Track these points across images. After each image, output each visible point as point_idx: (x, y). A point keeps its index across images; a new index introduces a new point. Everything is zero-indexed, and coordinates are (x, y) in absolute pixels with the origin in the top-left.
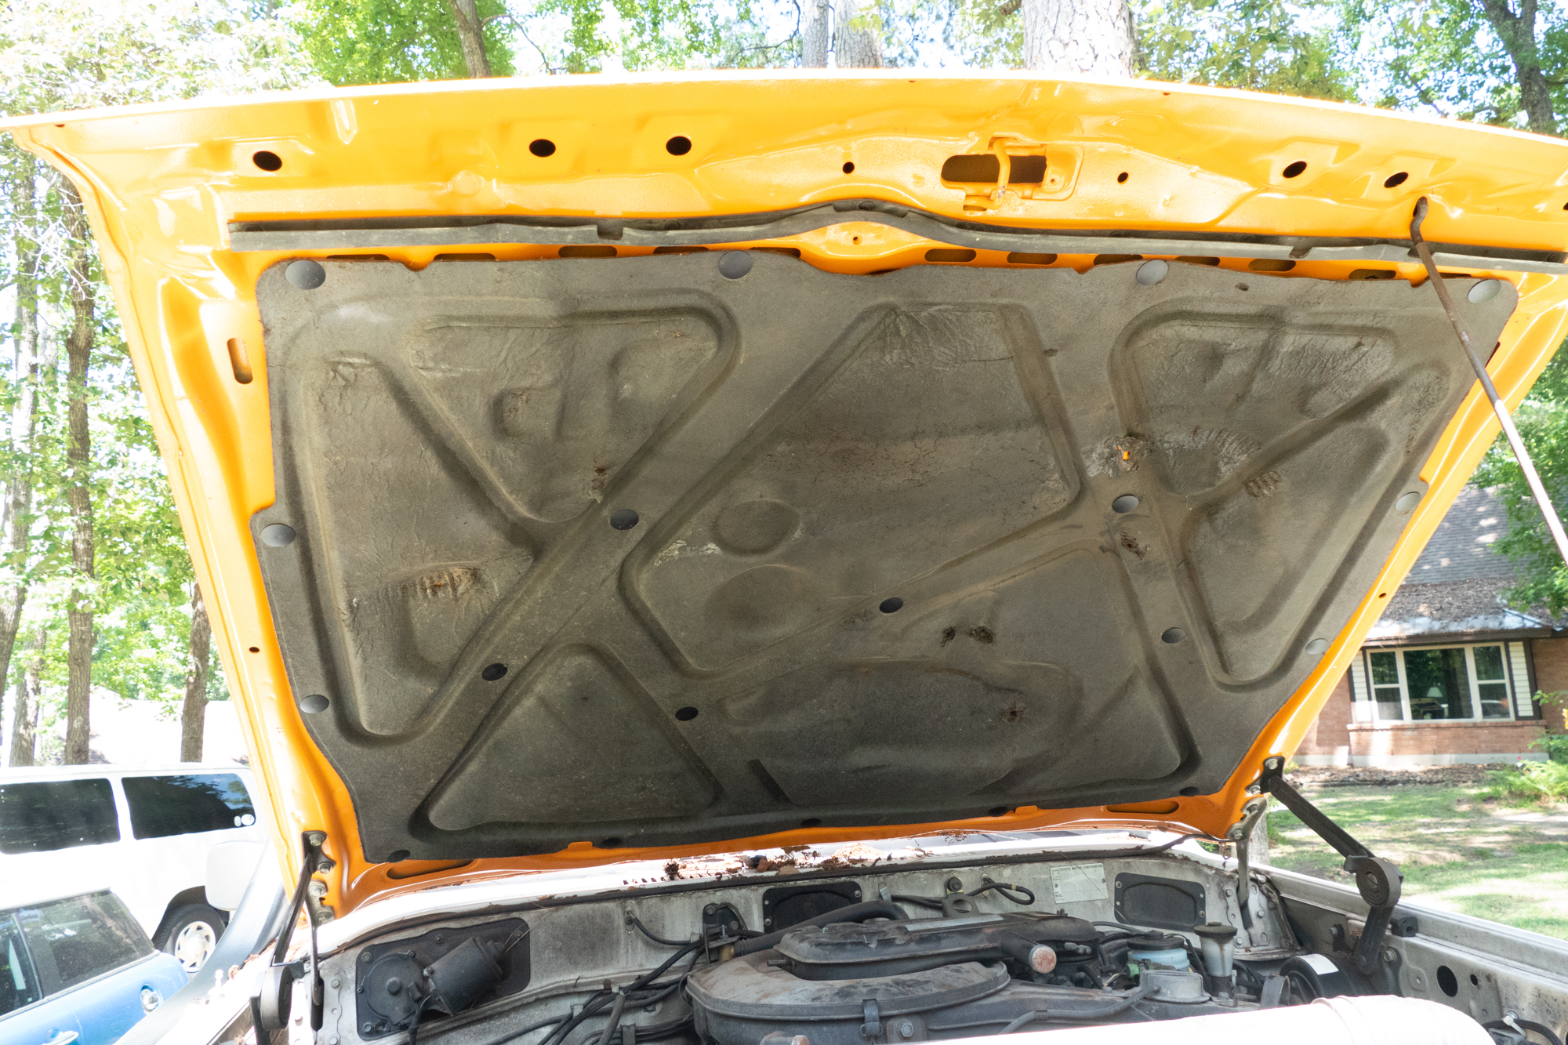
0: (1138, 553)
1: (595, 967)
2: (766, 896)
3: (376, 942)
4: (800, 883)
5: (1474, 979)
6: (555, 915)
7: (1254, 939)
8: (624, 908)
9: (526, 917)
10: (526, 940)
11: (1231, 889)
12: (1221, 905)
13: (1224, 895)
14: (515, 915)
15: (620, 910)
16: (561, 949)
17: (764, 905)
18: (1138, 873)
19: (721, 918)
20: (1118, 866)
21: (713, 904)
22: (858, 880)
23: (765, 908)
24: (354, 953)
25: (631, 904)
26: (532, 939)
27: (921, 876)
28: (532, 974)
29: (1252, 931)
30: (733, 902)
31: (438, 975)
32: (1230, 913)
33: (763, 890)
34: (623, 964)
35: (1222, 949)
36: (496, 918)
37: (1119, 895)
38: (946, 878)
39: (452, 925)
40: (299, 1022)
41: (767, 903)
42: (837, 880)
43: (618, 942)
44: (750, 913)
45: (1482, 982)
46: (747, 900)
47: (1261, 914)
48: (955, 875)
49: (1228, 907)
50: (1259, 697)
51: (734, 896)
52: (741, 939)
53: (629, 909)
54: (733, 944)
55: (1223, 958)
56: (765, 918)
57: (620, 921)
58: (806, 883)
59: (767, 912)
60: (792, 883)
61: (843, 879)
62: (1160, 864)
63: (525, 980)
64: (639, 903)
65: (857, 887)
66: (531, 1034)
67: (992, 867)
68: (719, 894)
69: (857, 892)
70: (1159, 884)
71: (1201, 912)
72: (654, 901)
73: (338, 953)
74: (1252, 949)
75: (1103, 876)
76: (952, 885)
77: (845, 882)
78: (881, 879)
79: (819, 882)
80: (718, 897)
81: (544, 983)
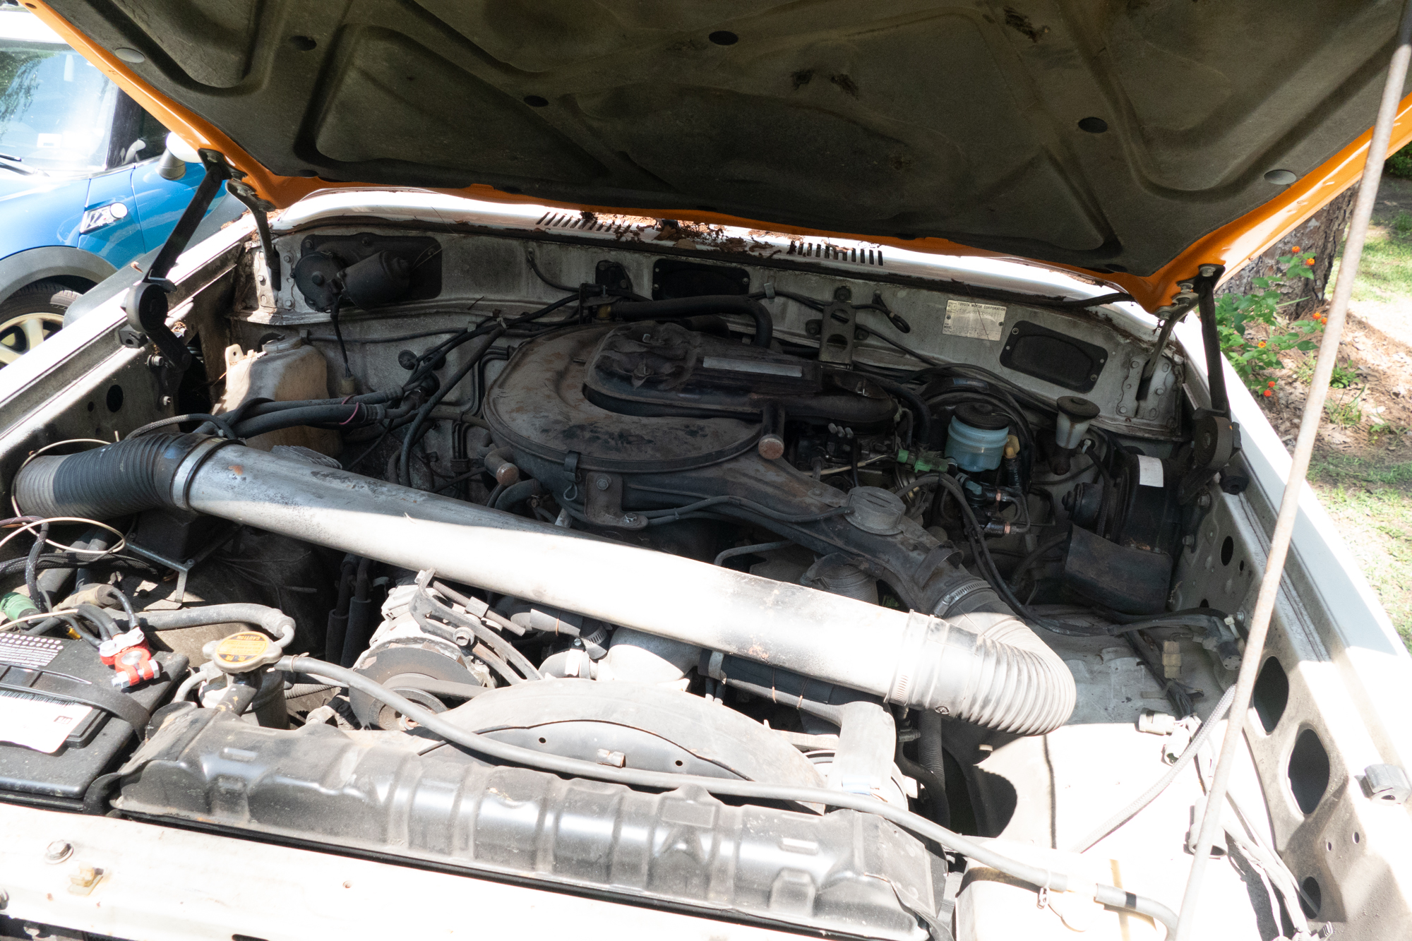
0: (1032, 34)
1: (498, 292)
2: (657, 264)
3: (317, 232)
4: (691, 259)
5: (1242, 565)
6: (464, 241)
7: (1141, 412)
8: (526, 248)
9: (441, 238)
10: (439, 256)
11: (1139, 361)
12: (1120, 374)
13: (1128, 364)
14: (430, 234)
15: (522, 249)
16: (468, 271)
17: (654, 271)
18: (1042, 325)
19: (611, 276)
20: (1023, 313)
21: (606, 261)
22: (748, 269)
23: (655, 274)
24: (301, 237)
25: (533, 245)
26: (444, 258)
27: (813, 278)
28: (443, 286)
29: (1143, 404)
30: (625, 264)
31: (349, 280)
32: (1128, 381)
33: (655, 258)
34: (524, 293)
35: (1072, 426)
36: (414, 233)
37: (1012, 340)
38: (838, 285)
39: (377, 232)
40: (263, 282)
41: (657, 270)
42: (728, 264)
43: (520, 274)
44: (639, 276)
45: (1245, 572)
46: (639, 264)
47: (1159, 392)
48: (848, 284)
49: (1127, 377)
50: (1197, 210)
51: (628, 258)
52: (620, 300)
53: (530, 249)
54: (611, 304)
55: (1070, 434)
56: (654, 283)
57: (521, 257)
58: (698, 260)
59: (656, 278)
60: (684, 258)
61: (734, 265)
62: (1070, 322)
63: (436, 291)
64: (539, 246)
65: (746, 274)
66: (434, 337)
67: (889, 285)
68: (613, 253)
69: (745, 280)
70: (1060, 340)
71: (1095, 376)
72: (553, 248)
73: (290, 234)
74: (1134, 420)
75: (1002, 320)
76: (842, 294)
77: (735, 269)
78: (772, 273)
79: (710, 262)
80: (612, 256)
81: (453, 296)
